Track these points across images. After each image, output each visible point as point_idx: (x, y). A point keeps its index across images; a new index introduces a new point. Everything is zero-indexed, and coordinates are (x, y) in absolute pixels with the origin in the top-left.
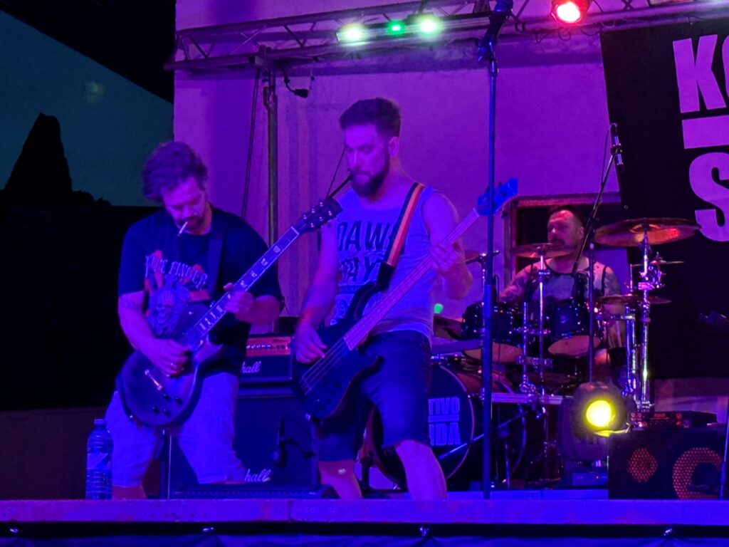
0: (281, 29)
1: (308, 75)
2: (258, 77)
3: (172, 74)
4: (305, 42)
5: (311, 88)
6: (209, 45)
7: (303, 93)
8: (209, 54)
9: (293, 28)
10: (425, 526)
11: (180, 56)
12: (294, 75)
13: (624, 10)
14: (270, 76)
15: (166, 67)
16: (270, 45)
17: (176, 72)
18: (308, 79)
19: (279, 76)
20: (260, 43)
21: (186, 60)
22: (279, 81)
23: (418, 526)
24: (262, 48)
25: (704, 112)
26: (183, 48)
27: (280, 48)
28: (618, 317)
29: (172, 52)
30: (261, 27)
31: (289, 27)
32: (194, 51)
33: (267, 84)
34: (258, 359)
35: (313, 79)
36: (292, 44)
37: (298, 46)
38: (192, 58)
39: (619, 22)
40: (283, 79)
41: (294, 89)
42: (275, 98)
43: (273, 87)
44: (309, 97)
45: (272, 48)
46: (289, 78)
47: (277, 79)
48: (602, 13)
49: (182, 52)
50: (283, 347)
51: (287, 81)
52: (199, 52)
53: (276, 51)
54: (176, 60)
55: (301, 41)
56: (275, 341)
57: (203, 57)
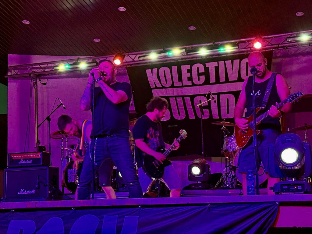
0: (38, 66)
1: (46, 79)
2: (32, 79)
3: (7, 78)
4: (45, 70)
5: (47, 82)
6: (18, 71)
7: (45, 84)
8: (18, 73)
9: (42, 66)
10: (74, 207)
11: (9, 74)
12: (42, 79)
13: (132, 61)
14: (35, 79)
15: (5, 77)
16: (36, 70)
17: (8, 78)
18: (46, 80)
19: (38, 79)
20: (33, 70)
21: (11, 75)
22: (38, 80)
23: (72, 207)
24: (33, 71)
25: (156, 88)
26: (10, 71)
27: (38, 71)
28: (131, 145)
29: (7, 73)
30: (33, 66)
31: (40, 65)
32: (13, 72)
33: (34, 81)
34: (31, 159)
35: (47, 80)
36: (42, 70)
37: (43, 71)
38: (13, 74)
39: (131, 65)
40: (39, 80)
41: (42, 83)
42: (37, 85)
43: (36, 82)
44: (46, 85)
45: (36, 71)
46: (41, 80)
47: (37, 80)
48: (127, 62)
49: (10, 72)
50: (39, 156)
51: (40, 81)
52: (15, 72)
53: (37, 72)
54: (8, 75)
55: (44, 69)
56: (36, 154)
57: (16, 74)
